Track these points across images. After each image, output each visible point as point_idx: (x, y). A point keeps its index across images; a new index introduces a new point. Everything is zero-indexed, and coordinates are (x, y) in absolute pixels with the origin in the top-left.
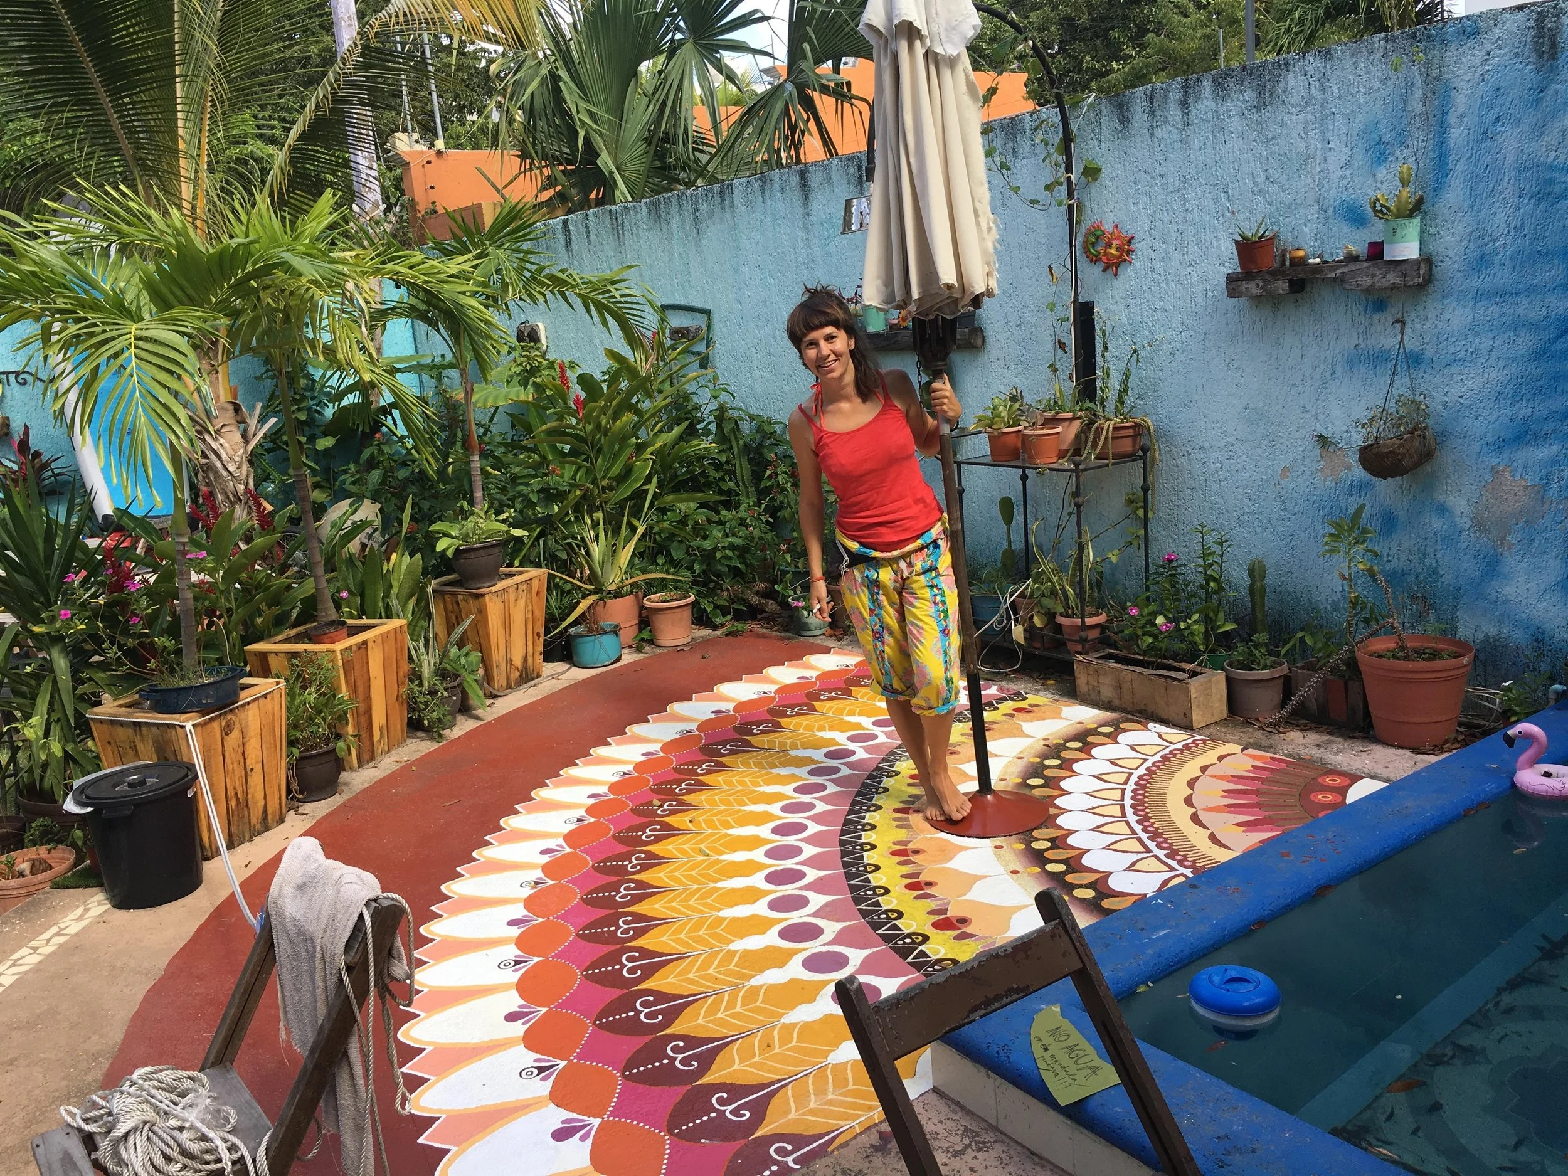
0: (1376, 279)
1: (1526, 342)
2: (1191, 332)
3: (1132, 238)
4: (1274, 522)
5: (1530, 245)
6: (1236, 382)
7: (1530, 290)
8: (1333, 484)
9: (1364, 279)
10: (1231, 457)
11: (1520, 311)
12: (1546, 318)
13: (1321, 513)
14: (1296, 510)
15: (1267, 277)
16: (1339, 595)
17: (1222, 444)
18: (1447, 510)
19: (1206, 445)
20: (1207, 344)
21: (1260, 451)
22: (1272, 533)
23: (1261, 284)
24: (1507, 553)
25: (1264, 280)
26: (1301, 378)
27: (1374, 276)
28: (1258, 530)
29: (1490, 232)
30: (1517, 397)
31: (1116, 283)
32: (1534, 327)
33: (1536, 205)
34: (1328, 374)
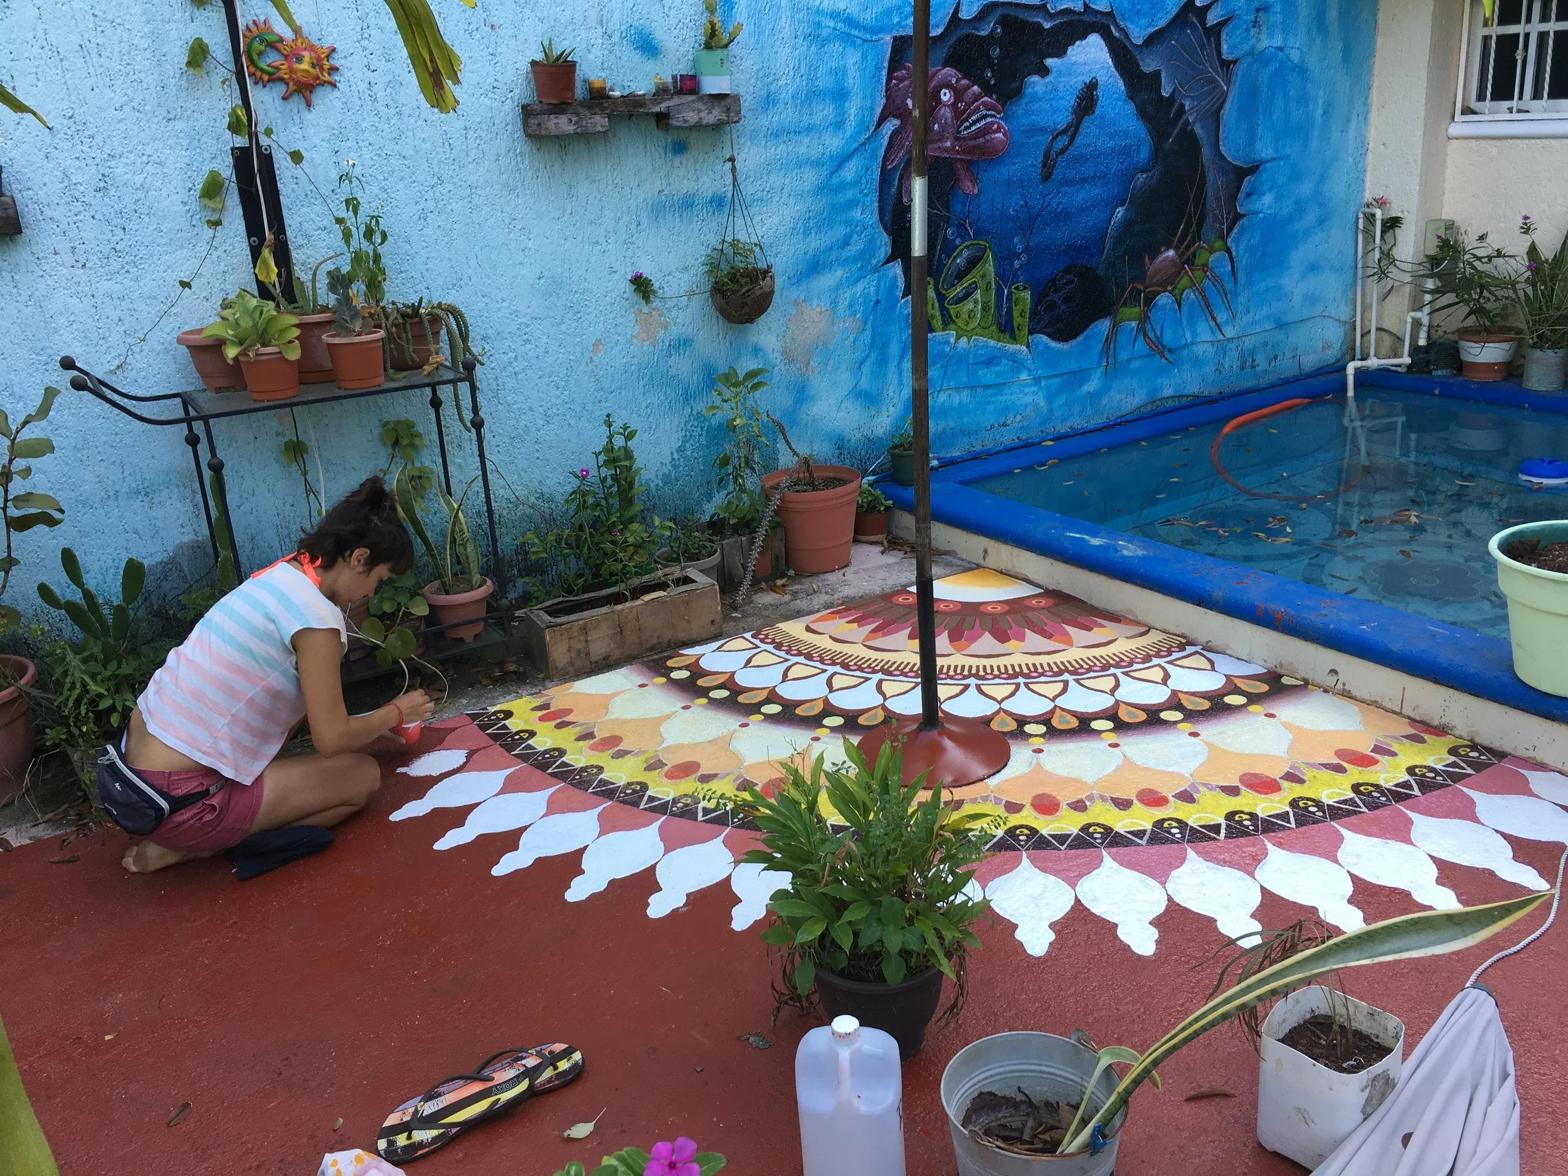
0: (702, 115)
1: (810, 178)
2: (449, 187)
3: (333, 50)
4: (589, 407)
5: (807, 85)
6: (522, 246)
7: (810, 129)
8: (651, 349)
9: (691, 114)
10: (527, 341)
11: (803, 149)
12: (823, 154)
13: (642, 383)
14: (613, 387)
15: (581, 110)
16: (669, 466)
17: (515, 328)
18: (760, 350)
19: (491, 332)
20: (476, 200)
21: (563, 328)
22: (588, 421)
23: (574, 119)
24: (811, 377)
25: (577, 114)
26: (603, 233)
27: (699, 111)
28: (573, 422)
29: (773, 71)
30: (807, 232)
31: (309, 117)
32: (816, 163)
33: (809, 47)
34: (633, 226)
